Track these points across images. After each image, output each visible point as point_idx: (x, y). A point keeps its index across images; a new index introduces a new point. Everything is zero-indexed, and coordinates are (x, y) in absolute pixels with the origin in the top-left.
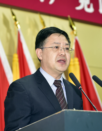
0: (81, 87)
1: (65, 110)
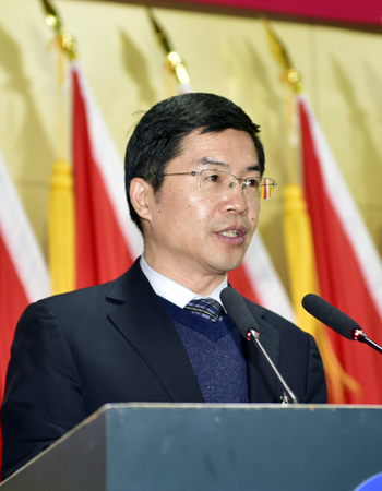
1: (108, 406)
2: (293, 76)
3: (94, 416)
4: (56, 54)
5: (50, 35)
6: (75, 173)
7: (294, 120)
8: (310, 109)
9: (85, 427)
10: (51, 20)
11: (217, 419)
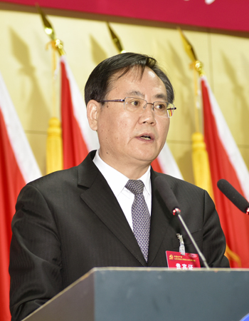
0: (177, 210)
1: (95, 269)
2: (198, 65)
3: (86, 276)
4: (51, 51)
5: (48, 40)
6: (62, 126)
7: (199, 92)
8: (208, 85)
9: (81, 282)
10: (49, 31)
11: (160, 277)
